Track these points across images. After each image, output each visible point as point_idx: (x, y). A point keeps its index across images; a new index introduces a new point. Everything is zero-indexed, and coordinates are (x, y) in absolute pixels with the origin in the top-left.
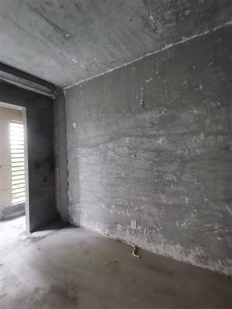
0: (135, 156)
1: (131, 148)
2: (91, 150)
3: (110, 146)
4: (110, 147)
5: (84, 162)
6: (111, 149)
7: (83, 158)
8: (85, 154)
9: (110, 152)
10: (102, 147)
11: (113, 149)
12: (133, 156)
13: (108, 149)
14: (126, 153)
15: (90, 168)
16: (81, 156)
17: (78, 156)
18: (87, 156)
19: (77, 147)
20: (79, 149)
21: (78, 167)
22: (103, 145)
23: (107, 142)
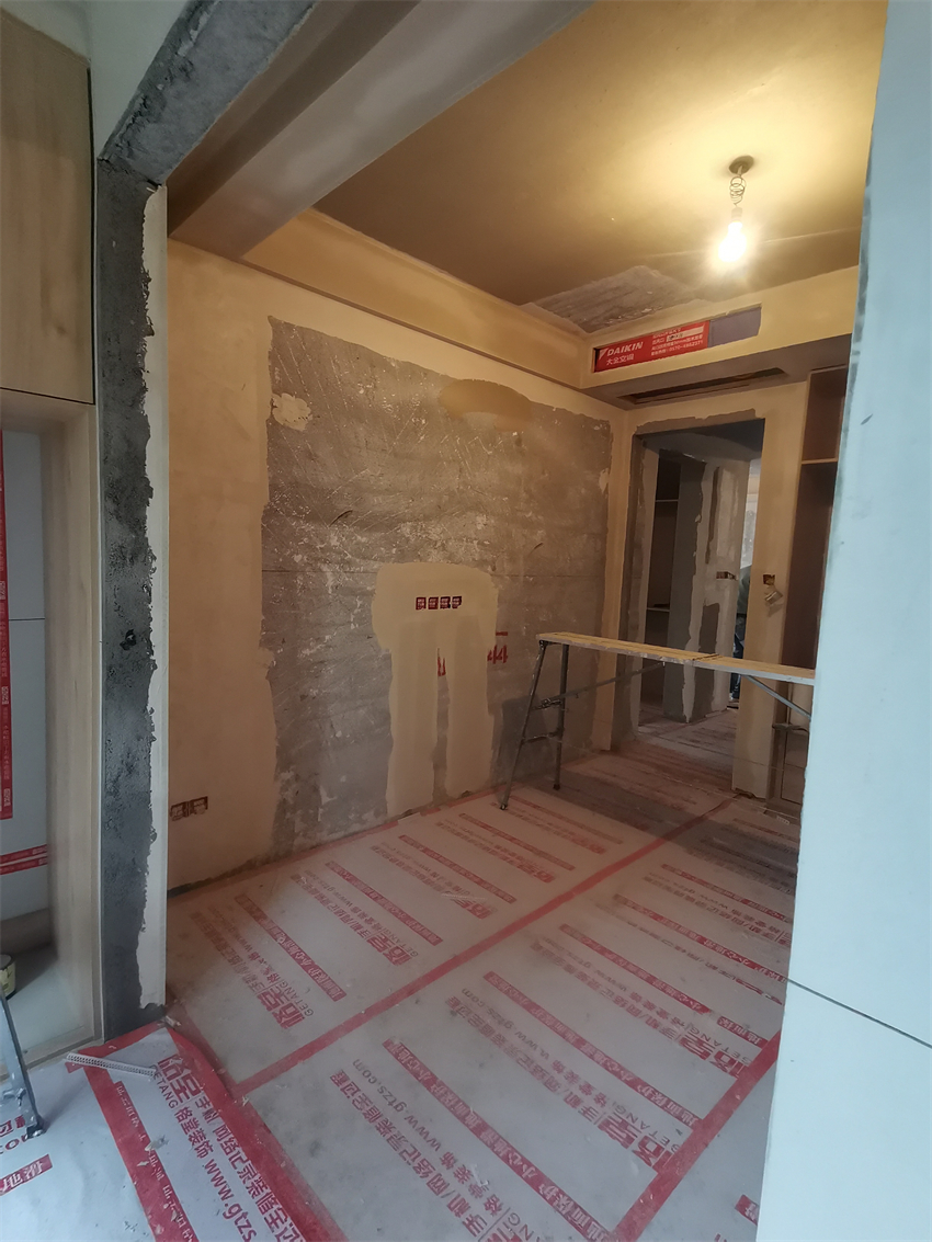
0: (494, 569)
1: (485, 545)
2: (364, 540)
3: (436, 531)
4: (434, 537)
5: (330, 583)
6: (436, 542)
7: (325, 568)
8: (340, 553)
9: (434, 552)
10: (408, 530)
11: (443, 545)
12: (489, 569)
13: (429, 541)
14: (474, 559)
15: (356, 611)
16: (317, 560)
17: (297, 558)
18: (349, 563)
19: (297, 518)
20: (310, 527)
21: (294, 607)
22: (415, 528)
23: (427, 518)
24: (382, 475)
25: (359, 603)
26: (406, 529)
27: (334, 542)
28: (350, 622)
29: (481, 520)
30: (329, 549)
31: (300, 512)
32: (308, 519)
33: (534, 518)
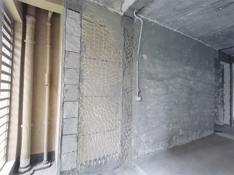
0: (183, 90)
1: (181, 85)
2: (158, 83)
3: (171, 82)
5: (152, 92)
7: (151, 89)
8: (153, 86)
9: (171, 86)
11: (172, 85)
12: (182, 90)
13: (170, 84)
14: (179, 88)
15: (157, 99)
16: (149, 88)
17: (146, 87)
18: (155, 88)
19: (146, 79)
20: (148, 81)
21: (145, 98)
22: (167, 81)
23: (169, 79)
24: (161, 70)
25: (157, 97)
26: (165, 81)
27: (152, 84)
28: (155, 101)
29: (180, 79)
30: (151, 85)
31: (146, 78)
32: (148, 79)
33: (191, 79)
